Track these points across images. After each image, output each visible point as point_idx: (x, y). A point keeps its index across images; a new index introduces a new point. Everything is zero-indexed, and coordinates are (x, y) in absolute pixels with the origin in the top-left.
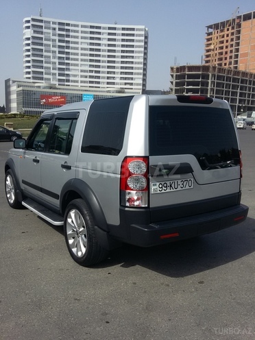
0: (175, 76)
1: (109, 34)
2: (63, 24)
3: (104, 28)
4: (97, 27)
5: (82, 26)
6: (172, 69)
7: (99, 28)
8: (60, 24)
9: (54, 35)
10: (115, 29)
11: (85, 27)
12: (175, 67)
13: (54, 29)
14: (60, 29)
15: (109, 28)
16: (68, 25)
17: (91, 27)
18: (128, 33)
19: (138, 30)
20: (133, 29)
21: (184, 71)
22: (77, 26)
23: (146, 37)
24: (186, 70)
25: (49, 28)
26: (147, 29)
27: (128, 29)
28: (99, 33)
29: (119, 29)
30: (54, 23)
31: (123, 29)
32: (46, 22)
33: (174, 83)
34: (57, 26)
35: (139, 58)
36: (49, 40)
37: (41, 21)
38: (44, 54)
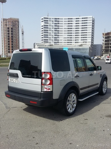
0: (104, 37)
1: (76, 21)
2: (56, 19)
3: (74, 19)
4: (71, 19)
5: (64, 19)
6: (103, 34)
7: (72, 19)
8: (55, 19)
9: (53, 24)
10: (79, 18)
11: (66, 19)
12: (105, 33)
13: (53, 21)
14: (55, 21)
15: (76, 19)
16: (59, 19)
17: (68, 19)
18: (85, 20)
19: (89, 18)
20: (87, 18)
21: (109, 34)
22: (62, 19)
23: (93, 21)
24: (110, 34)
25: (51, 21)
26: (93, 17)
27: (84, 18)
28: (72, 21)
29: (81, 18)
30: (53, 19)
31: (82, 18)
32: (49, 18)
33: (104, 40)
34: (54, 20)
35: (90, 30)
36: (50, 26)
37: (48, 18)
38: (49, 32)
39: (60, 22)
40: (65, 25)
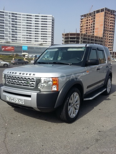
0: (64, 38)
1: (36, 19)
2: (14, 14)
3: (33, 16)
4: (30, 16)
5: (23, 15)
6: (63, 34)
7: (31, 16)
8: (12, 14)
9: (9, 19)
10: (38, 16)
12: (64, 34)
13: (10, 16)
14: (12, 16)
15: (36, 16)
16: (16, 14)
17: (27, 15)
18: (45, 18)
19: (49, 17)
20: (47, 17)
21: (68, 35)
22: (21, 15)
23: (53, 20)
24: (69, 35)
25: (7, 15)
26: (53, 17)
27: (44, 16)
28: (31, 18)
29: (40, 16)
30: (9, 13)
31: (42, 16)
32: (5, 13)
33: (64, 41)
34: (11, 15)
35: (49, 29)
36: (7, 21)
37: (3, 12)
38: (5, 27)
39: (18, 18)
40: (23, 21)
